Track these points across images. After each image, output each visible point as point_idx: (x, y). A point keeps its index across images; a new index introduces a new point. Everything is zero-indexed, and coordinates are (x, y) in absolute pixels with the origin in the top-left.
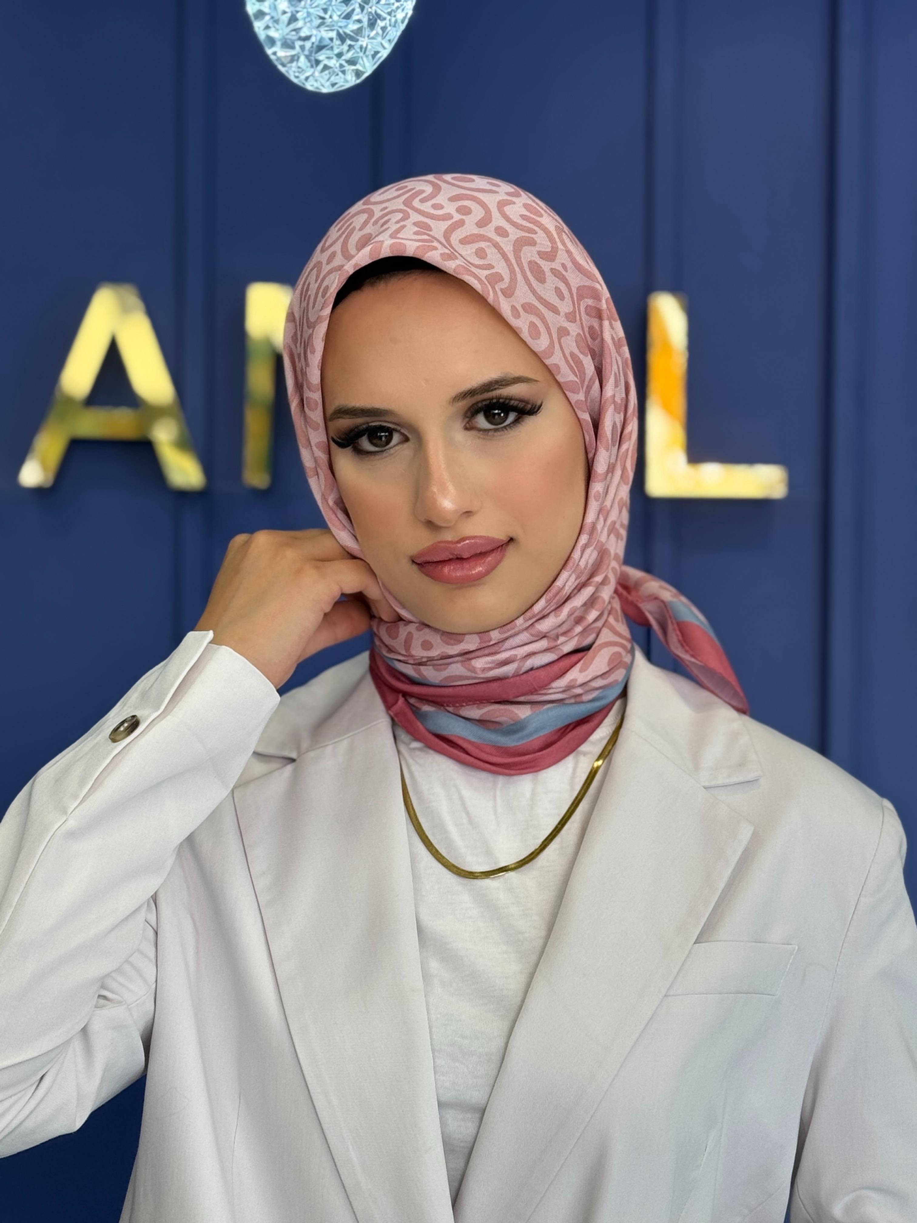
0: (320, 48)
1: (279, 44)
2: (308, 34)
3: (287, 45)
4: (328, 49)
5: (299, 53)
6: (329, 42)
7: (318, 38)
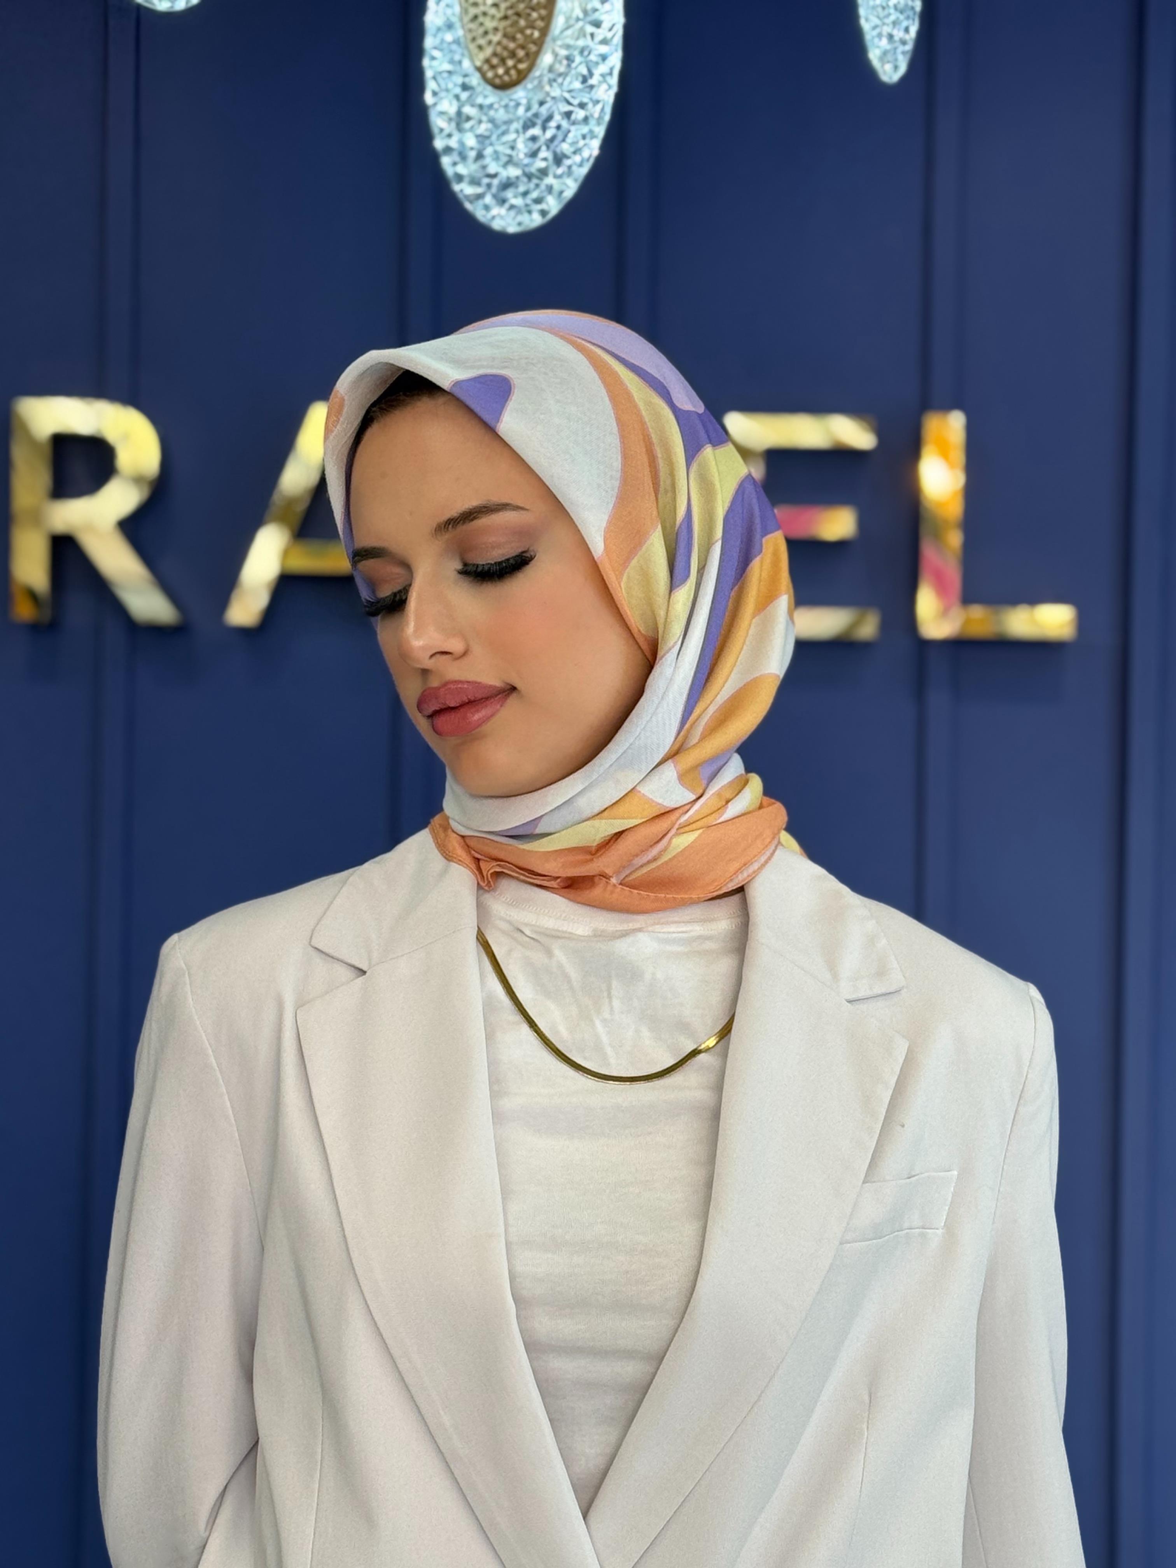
0: (507, 186)
1: (466, 180)
2: (495, 171)
4: (514, 188)
5: (485, 191)
6: (516, 180)
7: (505, 176)
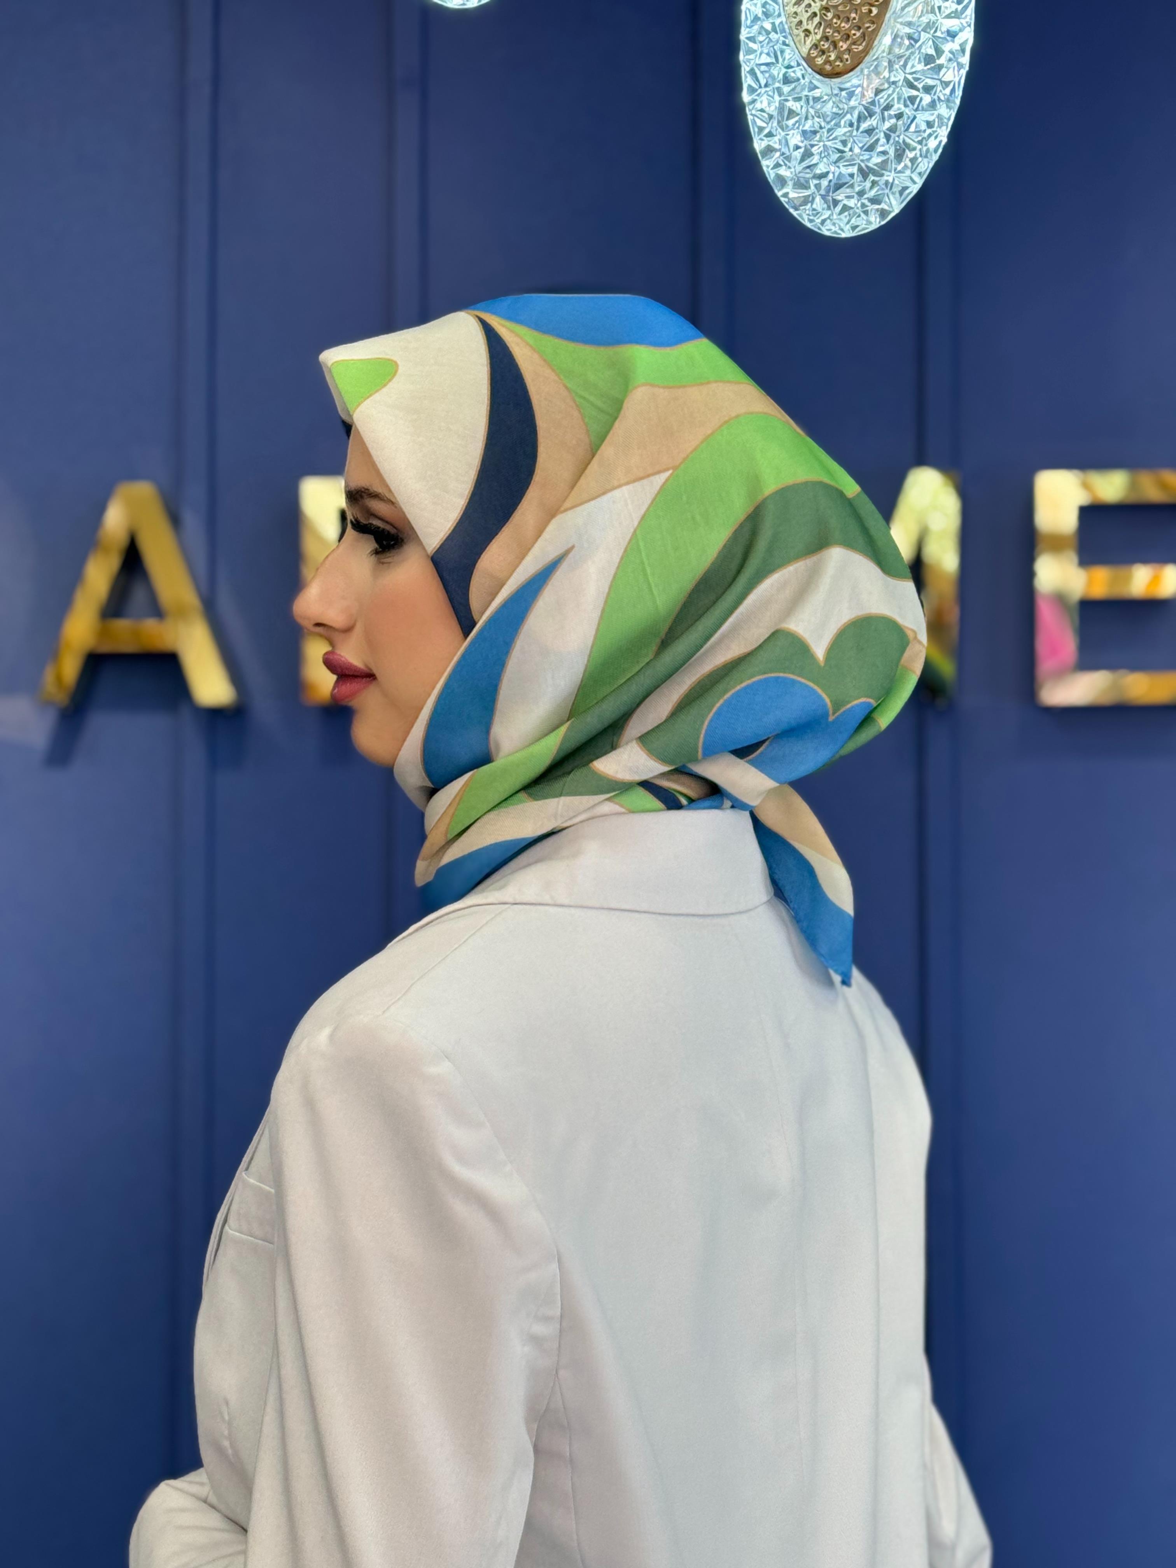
0: (838, 187)
2: (825, 171)
3: (801, 185)
4: (848, 187)
5: (814, 193)
6: (849, 178)
7: (836, 174)
